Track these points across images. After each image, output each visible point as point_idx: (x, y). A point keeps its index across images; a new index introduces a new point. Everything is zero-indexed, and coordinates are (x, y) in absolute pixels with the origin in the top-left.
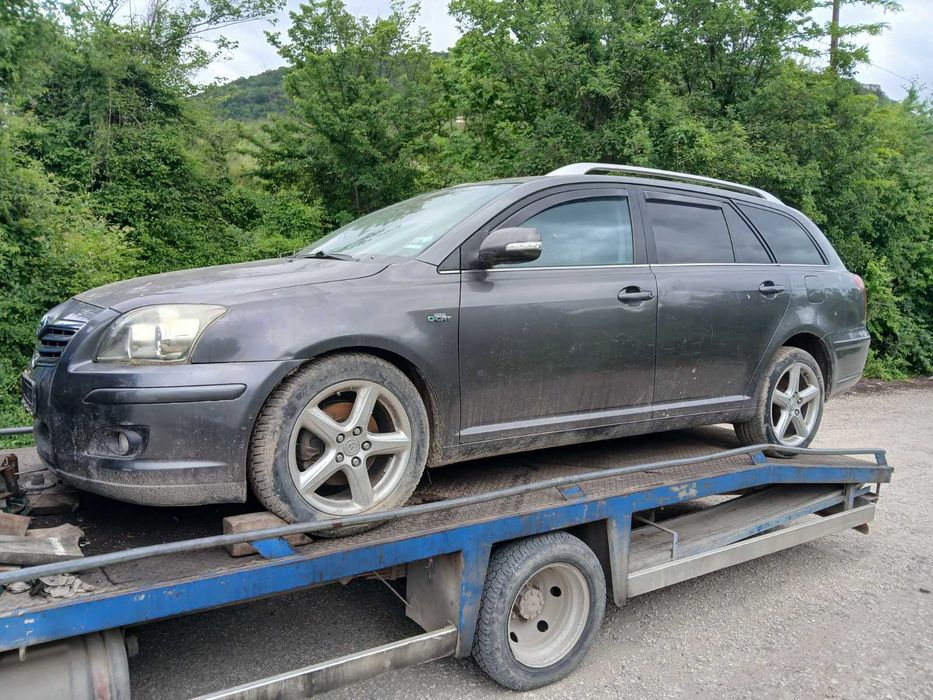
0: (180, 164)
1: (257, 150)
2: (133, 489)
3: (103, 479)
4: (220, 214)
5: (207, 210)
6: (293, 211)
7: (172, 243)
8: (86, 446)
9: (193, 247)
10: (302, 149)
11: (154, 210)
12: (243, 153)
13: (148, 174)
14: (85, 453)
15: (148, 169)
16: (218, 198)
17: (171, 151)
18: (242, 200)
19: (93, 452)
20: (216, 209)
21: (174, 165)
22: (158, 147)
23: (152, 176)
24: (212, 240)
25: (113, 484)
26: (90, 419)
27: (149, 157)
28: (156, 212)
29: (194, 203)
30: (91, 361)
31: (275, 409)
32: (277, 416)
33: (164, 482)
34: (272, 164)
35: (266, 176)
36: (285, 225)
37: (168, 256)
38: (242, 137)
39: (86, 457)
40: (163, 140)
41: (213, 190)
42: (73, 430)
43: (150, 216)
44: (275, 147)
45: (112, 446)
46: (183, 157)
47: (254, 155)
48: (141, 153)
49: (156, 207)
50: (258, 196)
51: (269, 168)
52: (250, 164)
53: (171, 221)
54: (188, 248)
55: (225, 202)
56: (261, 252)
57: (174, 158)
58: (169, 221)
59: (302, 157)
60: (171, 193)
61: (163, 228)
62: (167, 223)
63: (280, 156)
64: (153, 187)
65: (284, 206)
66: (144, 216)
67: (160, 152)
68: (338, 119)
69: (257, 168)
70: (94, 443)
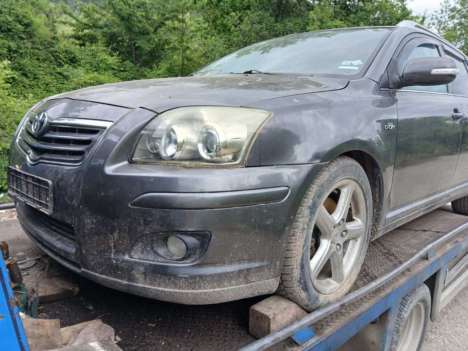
0: (31, 26)
1: (74, 21)
2: (187, 294)
3: (151, 284)
4: (53, 59)
5: (45, 56)
6: (100, 59)
7: (25, 75)
8: (129, 250)
9: (38, 78)
10: (101, 23)
11: (13, 53)
12: (64, 23)
13: (9, 30)
14: (127, 257)
15: (9, 27)
16: (52, 49)
17: (24, 17)
18: (66, 51)
19: (137, 256)
20: (51, 55)
21: (27, 25)
22: (16, 14)
23: (12, 32)
24: (49, 74)
25: (165, 289)
26: (139, 224)
27: (10, 19)
28: (15, 55)
29: (37, 51)
30: (126, 162)
31: (303, 208)
32: (305, 215)
33: (219, 286)
34: (82, 31)
35: (78, 38)
36: (95, 67)
37: (23, 82)
38: (65, 13)
39: (127, 261)
40: (18, 8)
41: (48, 44)
42: (112, 234)
43: (11, 58)
44: (85, 21)
45: (161, 251)
46: (32, 21)
47: (72, 25)
48: (4, 16)
49: (16, 52)
50: (76, 49)
51: (80, 33)
52: (69, 30)
53: (25, 61)
54: (34, 79)
55: (56, 51)
56: (85, 82)
57: (26, 21)
58: (23, 62)
59: (101, 28)
60: (24, 43)
61: (19, 65)
62: (22, 62)
63: (87, 26)
64: (13, 39)
65: (94, 55)
66: (7, 57)
67: (17, 17)
68: (127, 7)
69: (73, 33)
70: (138, 247)
